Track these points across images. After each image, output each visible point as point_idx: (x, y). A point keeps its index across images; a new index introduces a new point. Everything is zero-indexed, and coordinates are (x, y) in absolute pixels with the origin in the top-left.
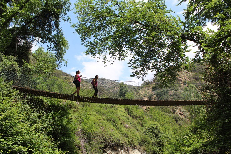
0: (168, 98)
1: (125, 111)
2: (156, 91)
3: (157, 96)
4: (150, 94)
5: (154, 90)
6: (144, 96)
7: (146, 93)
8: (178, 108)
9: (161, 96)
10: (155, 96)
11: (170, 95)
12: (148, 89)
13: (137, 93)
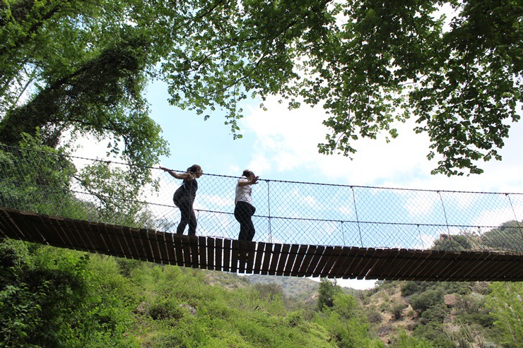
0: (443, 313)
1: (329, 338)
2: (411, 296)
3: (415, 308)
4: (398, 305)
5: (407, 295)
6: (383, 311)
7: (387, 303)
8: (476, 339)
9: (424, 308)
10: (410, 308)
11: (449, 306)
12: (392, 294)
13: (365, 304)
